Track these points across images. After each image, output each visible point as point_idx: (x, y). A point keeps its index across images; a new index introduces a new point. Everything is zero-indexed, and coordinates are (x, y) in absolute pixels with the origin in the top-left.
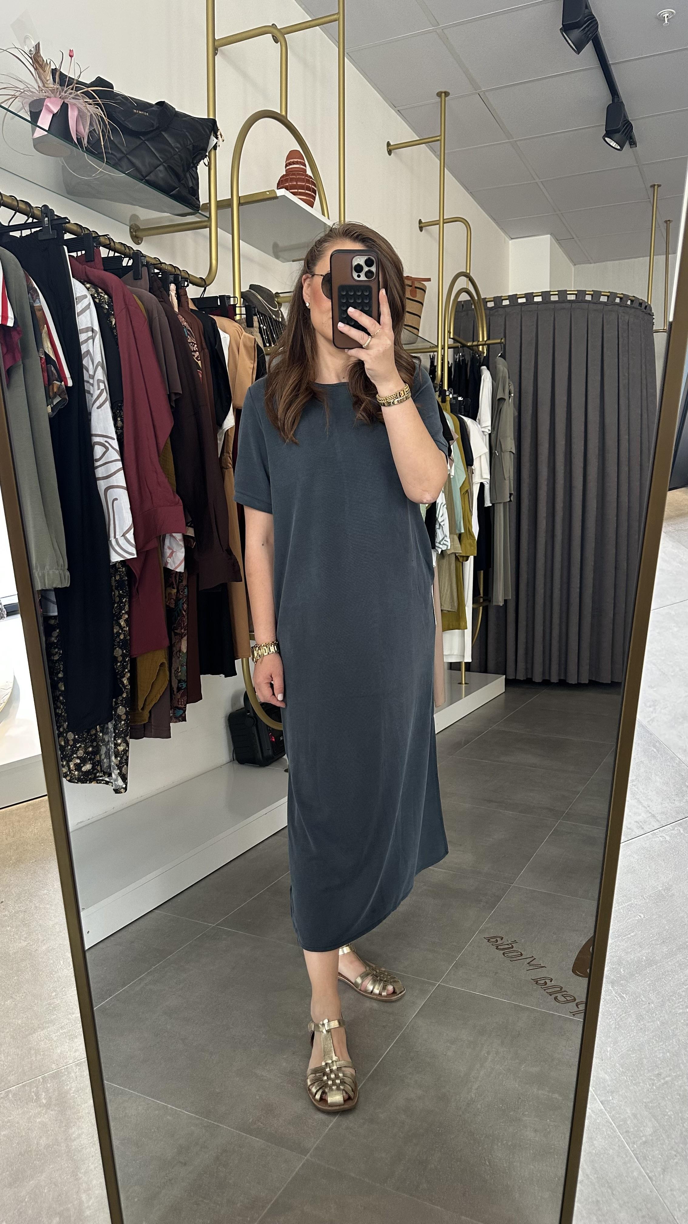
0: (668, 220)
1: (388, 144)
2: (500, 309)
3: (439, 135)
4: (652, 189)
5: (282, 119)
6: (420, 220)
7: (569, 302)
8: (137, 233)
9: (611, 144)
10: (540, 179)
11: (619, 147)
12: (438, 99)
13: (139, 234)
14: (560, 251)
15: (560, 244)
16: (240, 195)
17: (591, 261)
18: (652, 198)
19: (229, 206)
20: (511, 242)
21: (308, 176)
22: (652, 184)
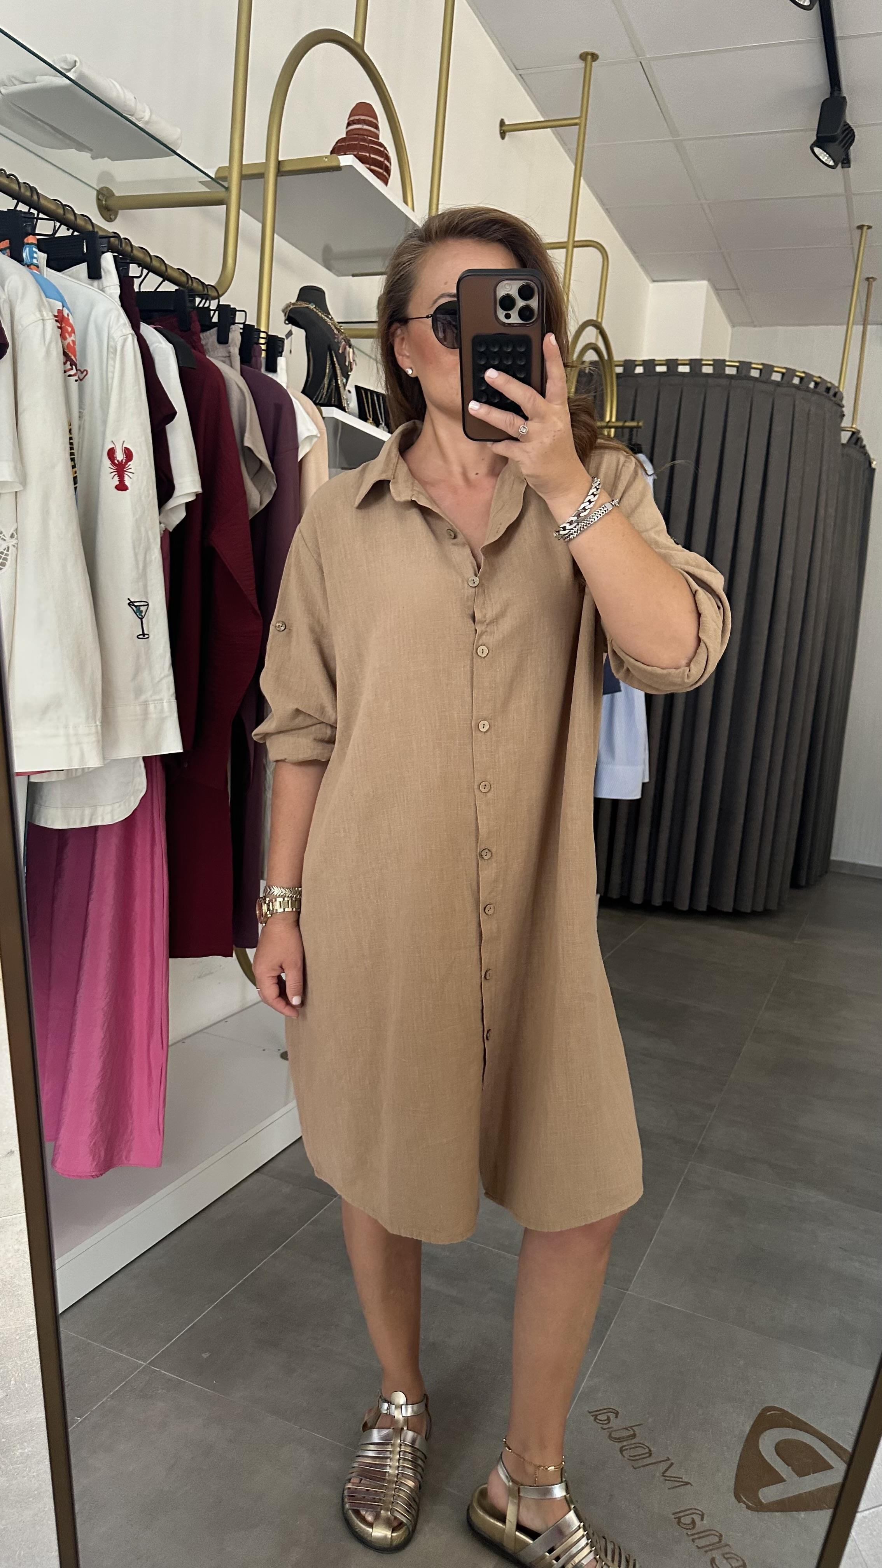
0: (871, 276)
1: (502, 122)
3: (578, 115)
4: (860, 230)
5: (356, 49)
7: (728, 377)
8: (107, 203)
9: (821, 157)
10: (706, 200)
11: (831, 163)
12: (582, 64)
13: (111, 203)
14: (717, 307)
15: (718, 295)
16: (281, 159)
17: (756, 323)
18: (858, 244)
19: (261, 176)
20: (652, 286)
21: (381, 145)
22: (860, 224)
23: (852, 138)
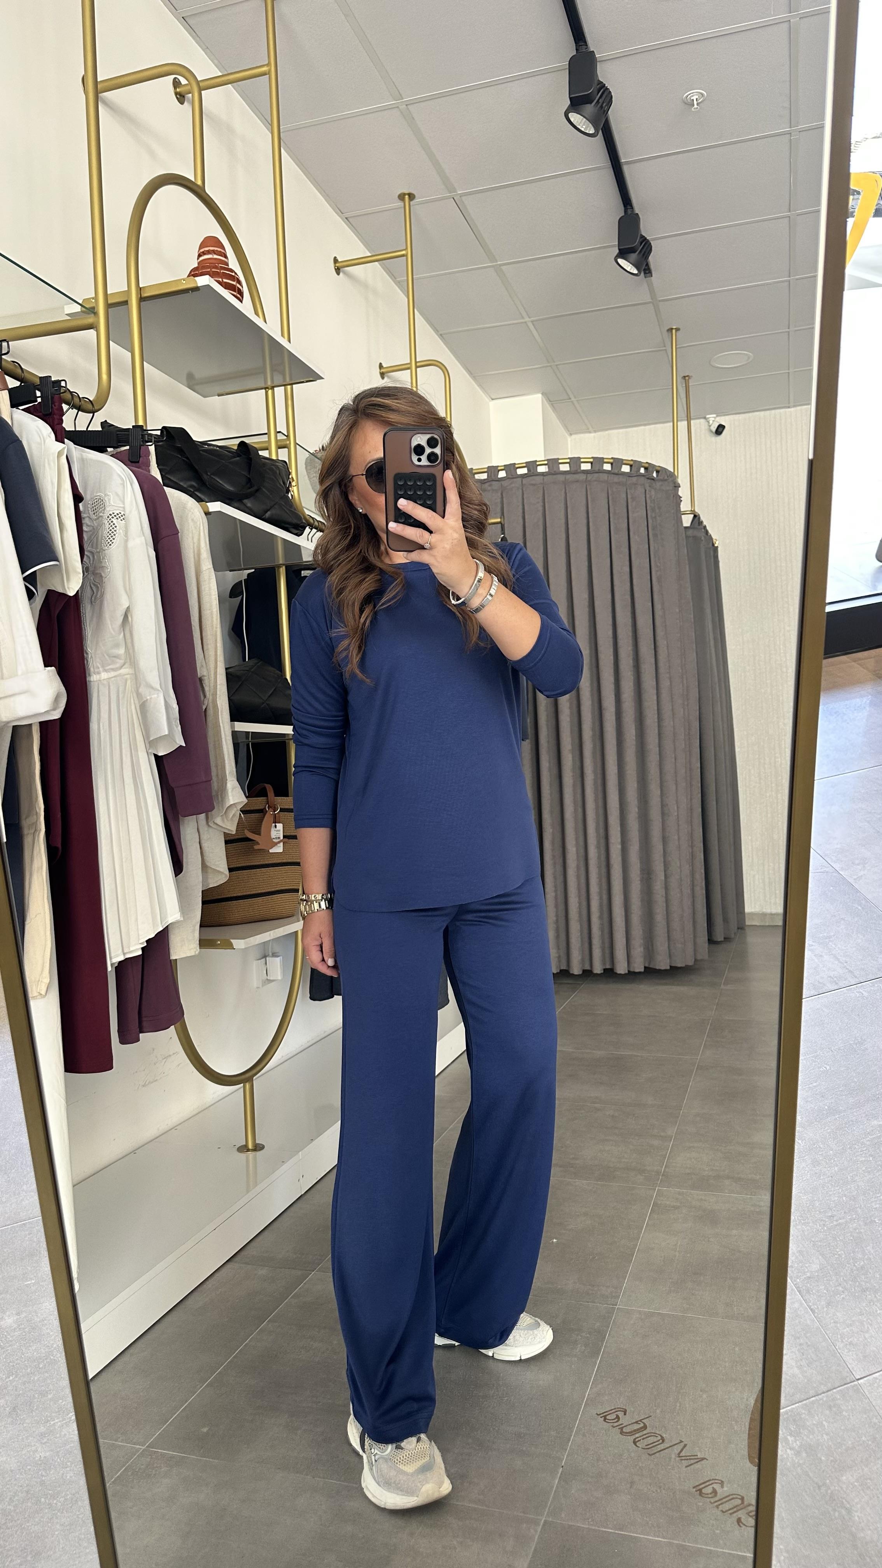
0: (687, 375)
1: (336, 260)
3: (402, 248)
5: (199, 190)
6: (381, 364)
9: (625, 268)
10: (529, 318)
11: (635, 271)
12: (401, 204)
14: (553, 416)
15: (553, 406)
17: (591, 429)
18: (670, 344)
19: (126, 303)
20: (492, 404)
21: (232, 271)
22: (669, 328)
23: (649, 249)
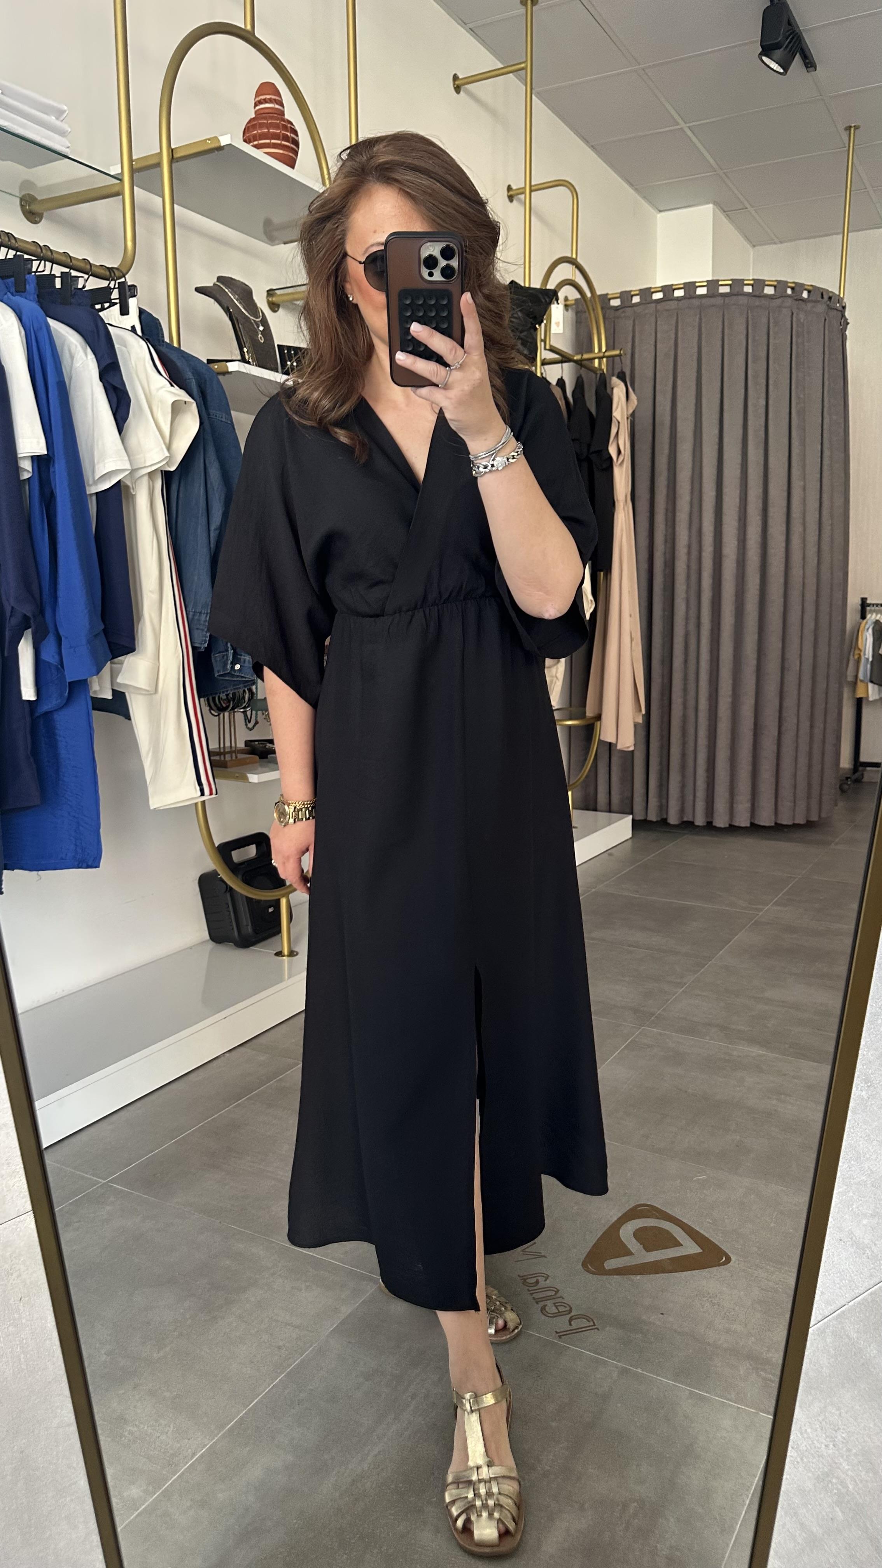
1: (455, 77)
2: (627, 309)
3: (523, 59)
4: (847, 132)
5: (248, 35)
6: (509, 186)
7: (722, 296)
8: (31, 207)
9: (770, 66)
10: (685, 123)
11: (782, 71)
12: (523, 9)
13: (35, 208)
14: (729, 229)
15: (728, 217)
16: (173, 147)
17: (776, 240)
19: (158, 165)
20: (659, 216)
22: (847, 126)
